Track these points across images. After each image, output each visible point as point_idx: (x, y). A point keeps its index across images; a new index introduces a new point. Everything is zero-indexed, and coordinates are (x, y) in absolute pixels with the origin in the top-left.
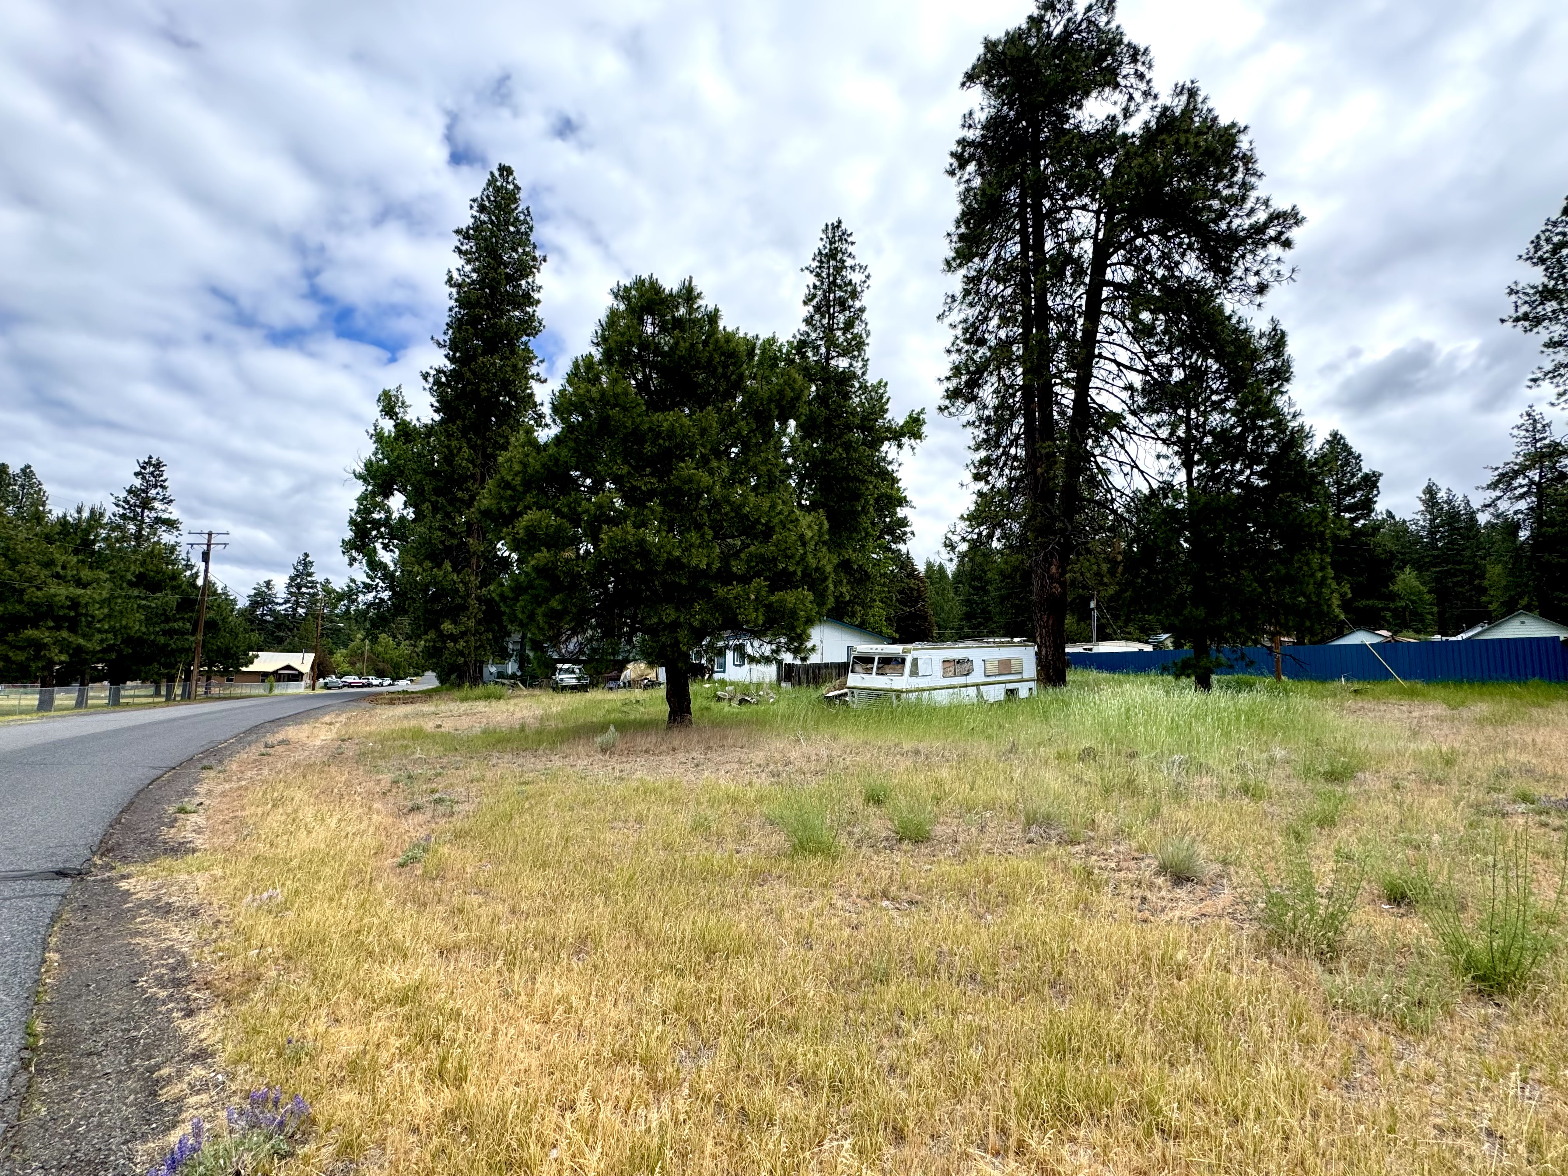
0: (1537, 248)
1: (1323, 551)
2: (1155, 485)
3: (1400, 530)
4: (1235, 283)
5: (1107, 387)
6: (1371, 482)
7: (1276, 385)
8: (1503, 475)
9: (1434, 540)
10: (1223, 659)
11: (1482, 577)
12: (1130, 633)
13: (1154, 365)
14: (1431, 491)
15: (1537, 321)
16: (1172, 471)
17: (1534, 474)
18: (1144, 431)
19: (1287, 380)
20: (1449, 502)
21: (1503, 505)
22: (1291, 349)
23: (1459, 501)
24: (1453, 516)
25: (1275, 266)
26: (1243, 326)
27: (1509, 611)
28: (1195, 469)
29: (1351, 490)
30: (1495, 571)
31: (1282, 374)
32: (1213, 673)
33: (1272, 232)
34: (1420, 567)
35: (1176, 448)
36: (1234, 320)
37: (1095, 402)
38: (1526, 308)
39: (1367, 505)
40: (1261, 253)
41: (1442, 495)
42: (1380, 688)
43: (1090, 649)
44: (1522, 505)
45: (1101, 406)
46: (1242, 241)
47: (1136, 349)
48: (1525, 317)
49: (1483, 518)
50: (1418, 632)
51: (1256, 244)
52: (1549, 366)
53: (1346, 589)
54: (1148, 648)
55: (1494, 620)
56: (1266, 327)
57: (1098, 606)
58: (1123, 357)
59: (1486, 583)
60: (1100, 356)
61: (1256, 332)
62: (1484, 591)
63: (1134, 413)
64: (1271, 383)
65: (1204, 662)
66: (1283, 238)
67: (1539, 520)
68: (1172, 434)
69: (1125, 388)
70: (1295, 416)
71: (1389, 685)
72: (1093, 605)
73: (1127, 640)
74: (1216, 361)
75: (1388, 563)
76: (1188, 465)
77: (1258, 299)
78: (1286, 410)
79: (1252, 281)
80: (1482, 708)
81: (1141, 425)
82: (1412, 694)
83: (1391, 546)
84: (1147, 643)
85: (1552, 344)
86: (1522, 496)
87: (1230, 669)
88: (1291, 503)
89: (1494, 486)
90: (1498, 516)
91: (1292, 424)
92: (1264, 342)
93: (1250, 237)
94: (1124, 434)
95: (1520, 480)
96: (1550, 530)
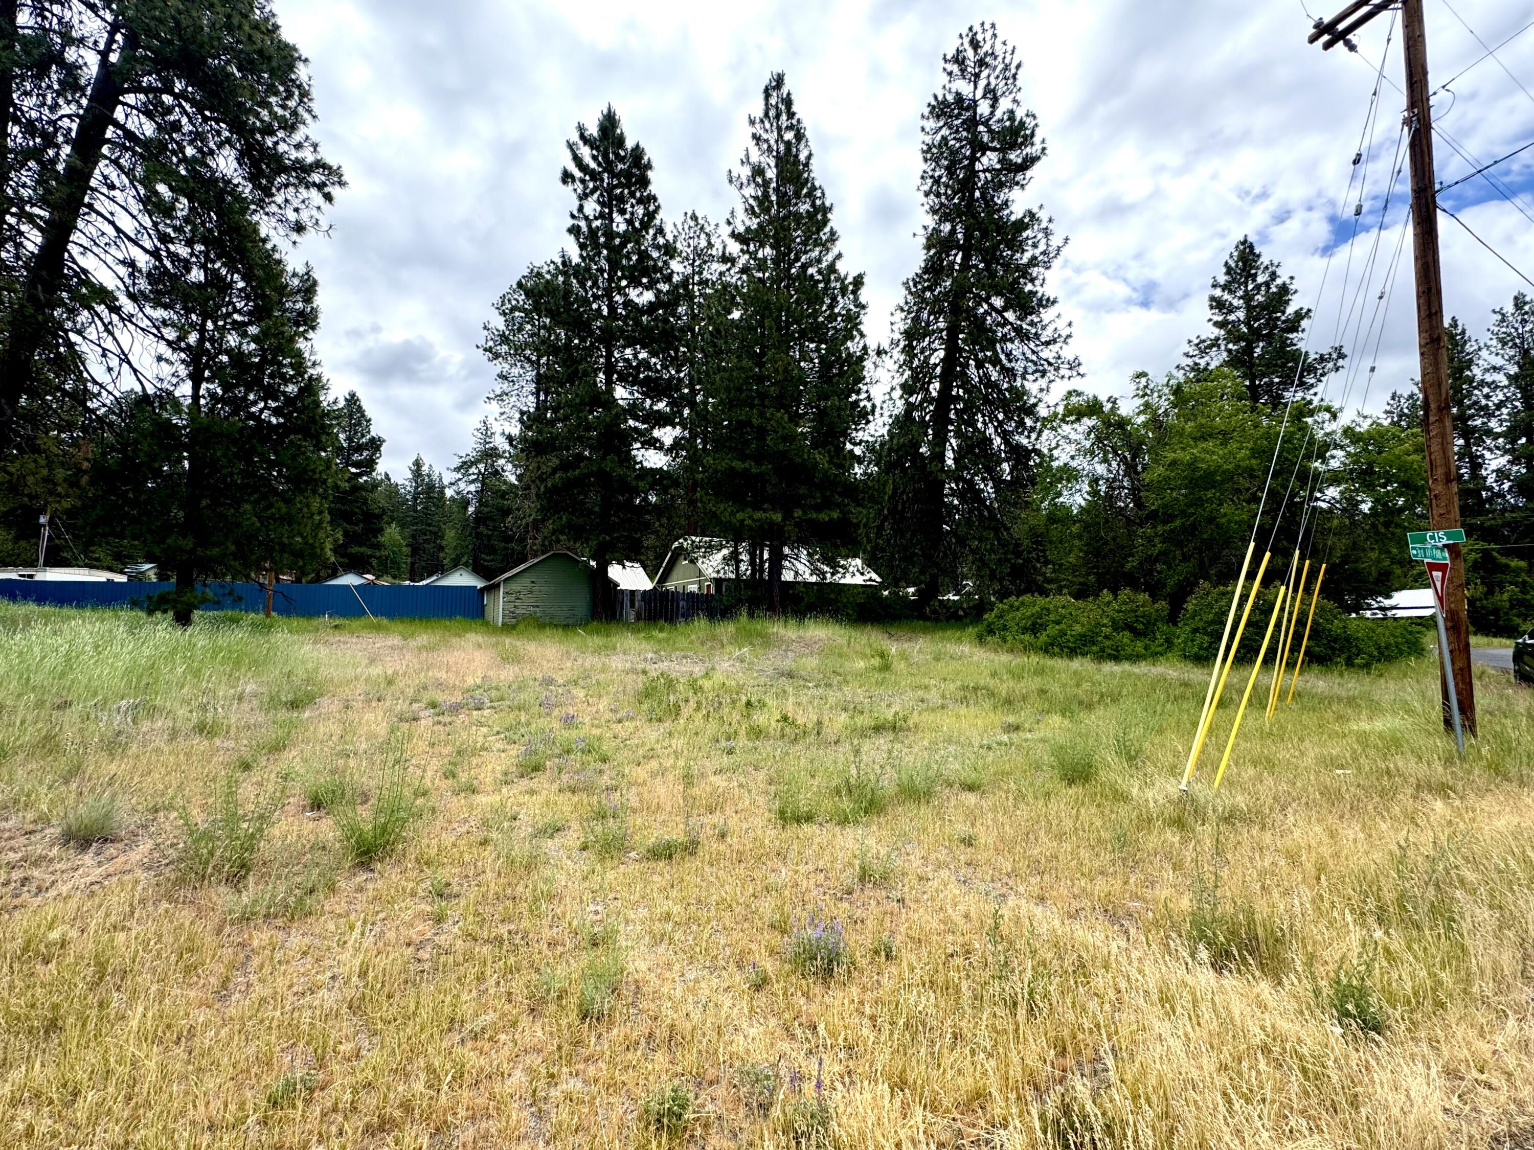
0: (503, 304)
1: (324, 497)
2: (150, 390)
3: (393, 490)
4: (273, 208)
5: (95, 249)
6: (375, 445)
7: (301, 329)
8: (464, 463)
9: (415, 505)
10: (210, 594)
11: (442, 538)
12: (97, 560)
13: (168, 251)
14: (418, 464)
15: (497, 356)
16: (174, 380)
17: (482, 467)
18: (145, 323)
19: (313, 328)
20: (429, 476)
21: (462, 485)
22: (320, 300)
23: (435, 477)
24: (431, 487)
25: (314, 212)
26: (277, 256)
27: (456, 565)
28: (204, 385)
29: (359, 449)
30: (450, 535)
31: (308, 320)
32: (197, 608)
33: (316, 177)
34: (403, 525)
35: (183, 355)
36: (269, 246)
37: (74, 262)
38: (491, 343)
39: (370, 464)
40: (304, 193)
41: (425, 469)
42: (356, 623)
43: (31, 576)
44: (472, 488)
45: (85, 271)
46: (285, 170)
47: (147, 222)
48: (490, 350)
49: (449, 493)
50: (394, 577)
51: (301, 181)
52: (498, 392)
53: (339, 535)
54: (121, 579)
55: (443, 571)
56: (301, 270)
57: (51, 522)
58: (127, 225)
59: (444, 543)
60: (90, 206)
61: (289, 269)
62: (441, 548)
63: (132, 296)
64: (298, 325)
65: (187, 597)
66: (326, 190)
67: (480, 501)
68: (180, 339)
69: (123, 263)
70: (314, 364)
71: (363, 621)
72: (43, 520)
73: (92, 567)
74: (243, 279)
75: (379, 517)
76: (196, 379)
77: (294, 236)
78: (306, 355)
79: (292, 216)
80: (423, 638)
81: (141, 315)
82: (378, 628)
83: (383, 503)
84: (122, 572)
85: (503, 377)
86: (473, 482)
87: (217, 605)
88: (300, 446)
89: (457, 469)
90: (458, 493)
91: (311, 371)
92: (296, 282)
93: (295, 170)
94: (115, 318)
95: (473, 470)
96: (486, 510)
